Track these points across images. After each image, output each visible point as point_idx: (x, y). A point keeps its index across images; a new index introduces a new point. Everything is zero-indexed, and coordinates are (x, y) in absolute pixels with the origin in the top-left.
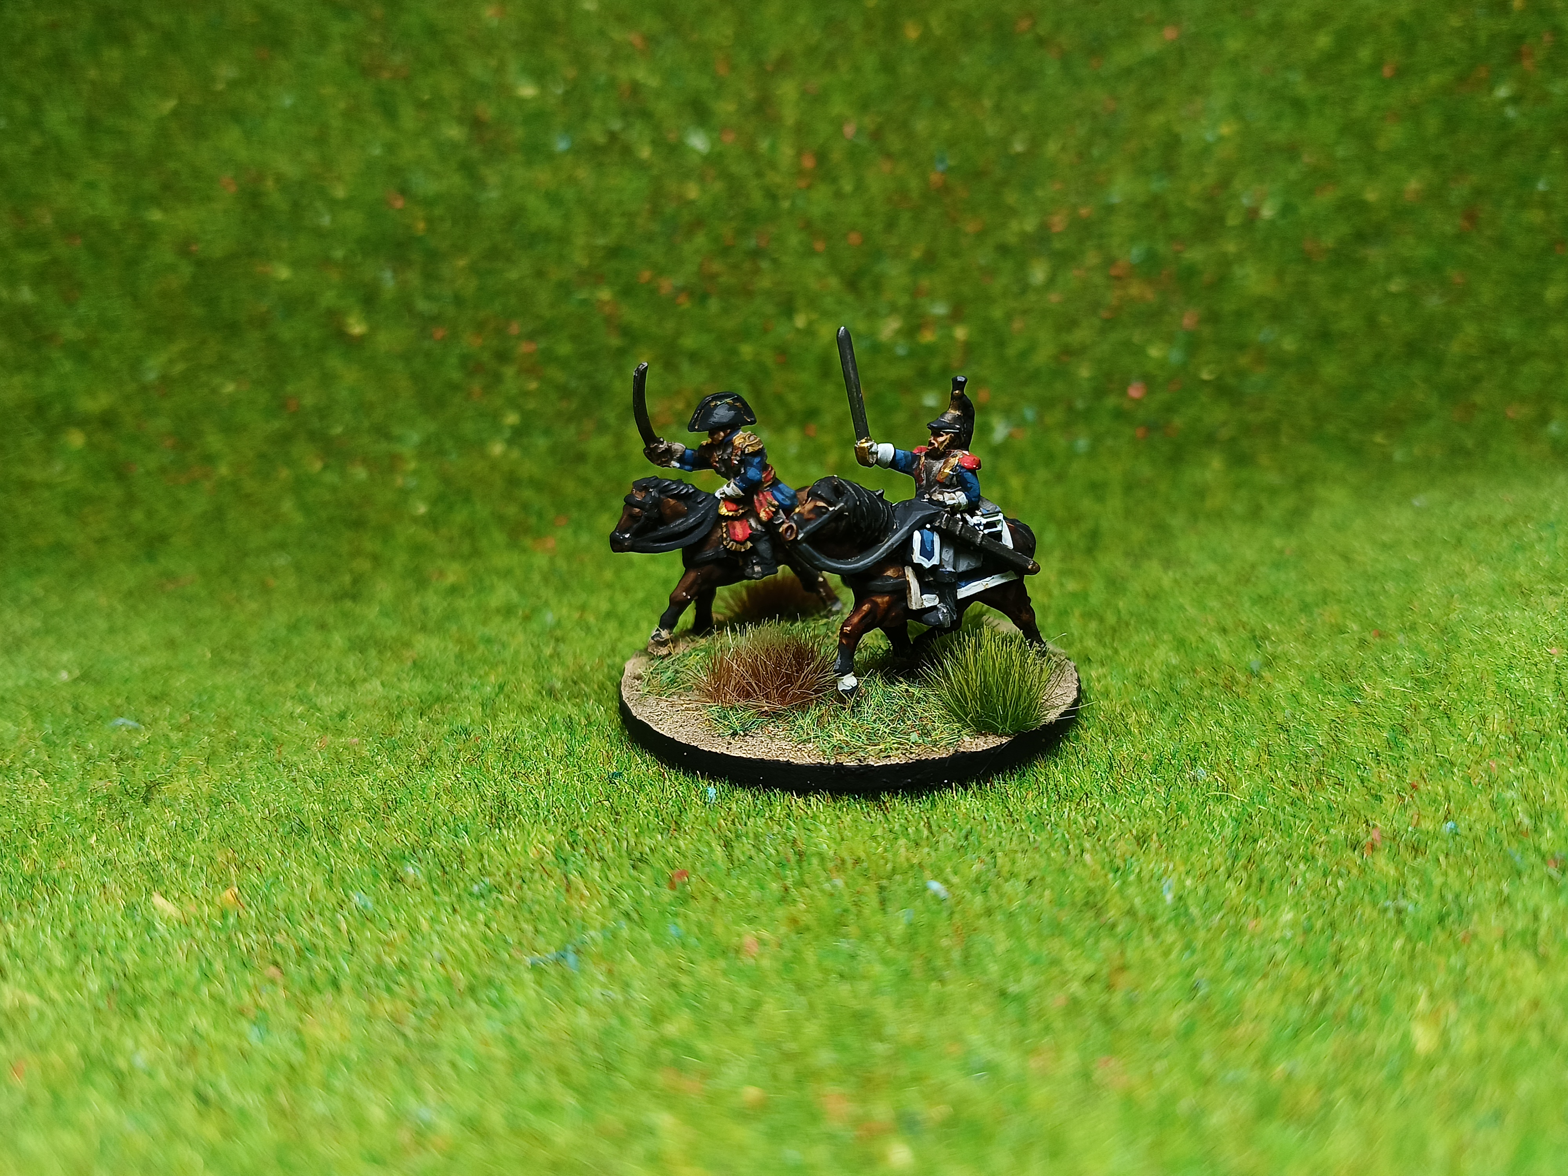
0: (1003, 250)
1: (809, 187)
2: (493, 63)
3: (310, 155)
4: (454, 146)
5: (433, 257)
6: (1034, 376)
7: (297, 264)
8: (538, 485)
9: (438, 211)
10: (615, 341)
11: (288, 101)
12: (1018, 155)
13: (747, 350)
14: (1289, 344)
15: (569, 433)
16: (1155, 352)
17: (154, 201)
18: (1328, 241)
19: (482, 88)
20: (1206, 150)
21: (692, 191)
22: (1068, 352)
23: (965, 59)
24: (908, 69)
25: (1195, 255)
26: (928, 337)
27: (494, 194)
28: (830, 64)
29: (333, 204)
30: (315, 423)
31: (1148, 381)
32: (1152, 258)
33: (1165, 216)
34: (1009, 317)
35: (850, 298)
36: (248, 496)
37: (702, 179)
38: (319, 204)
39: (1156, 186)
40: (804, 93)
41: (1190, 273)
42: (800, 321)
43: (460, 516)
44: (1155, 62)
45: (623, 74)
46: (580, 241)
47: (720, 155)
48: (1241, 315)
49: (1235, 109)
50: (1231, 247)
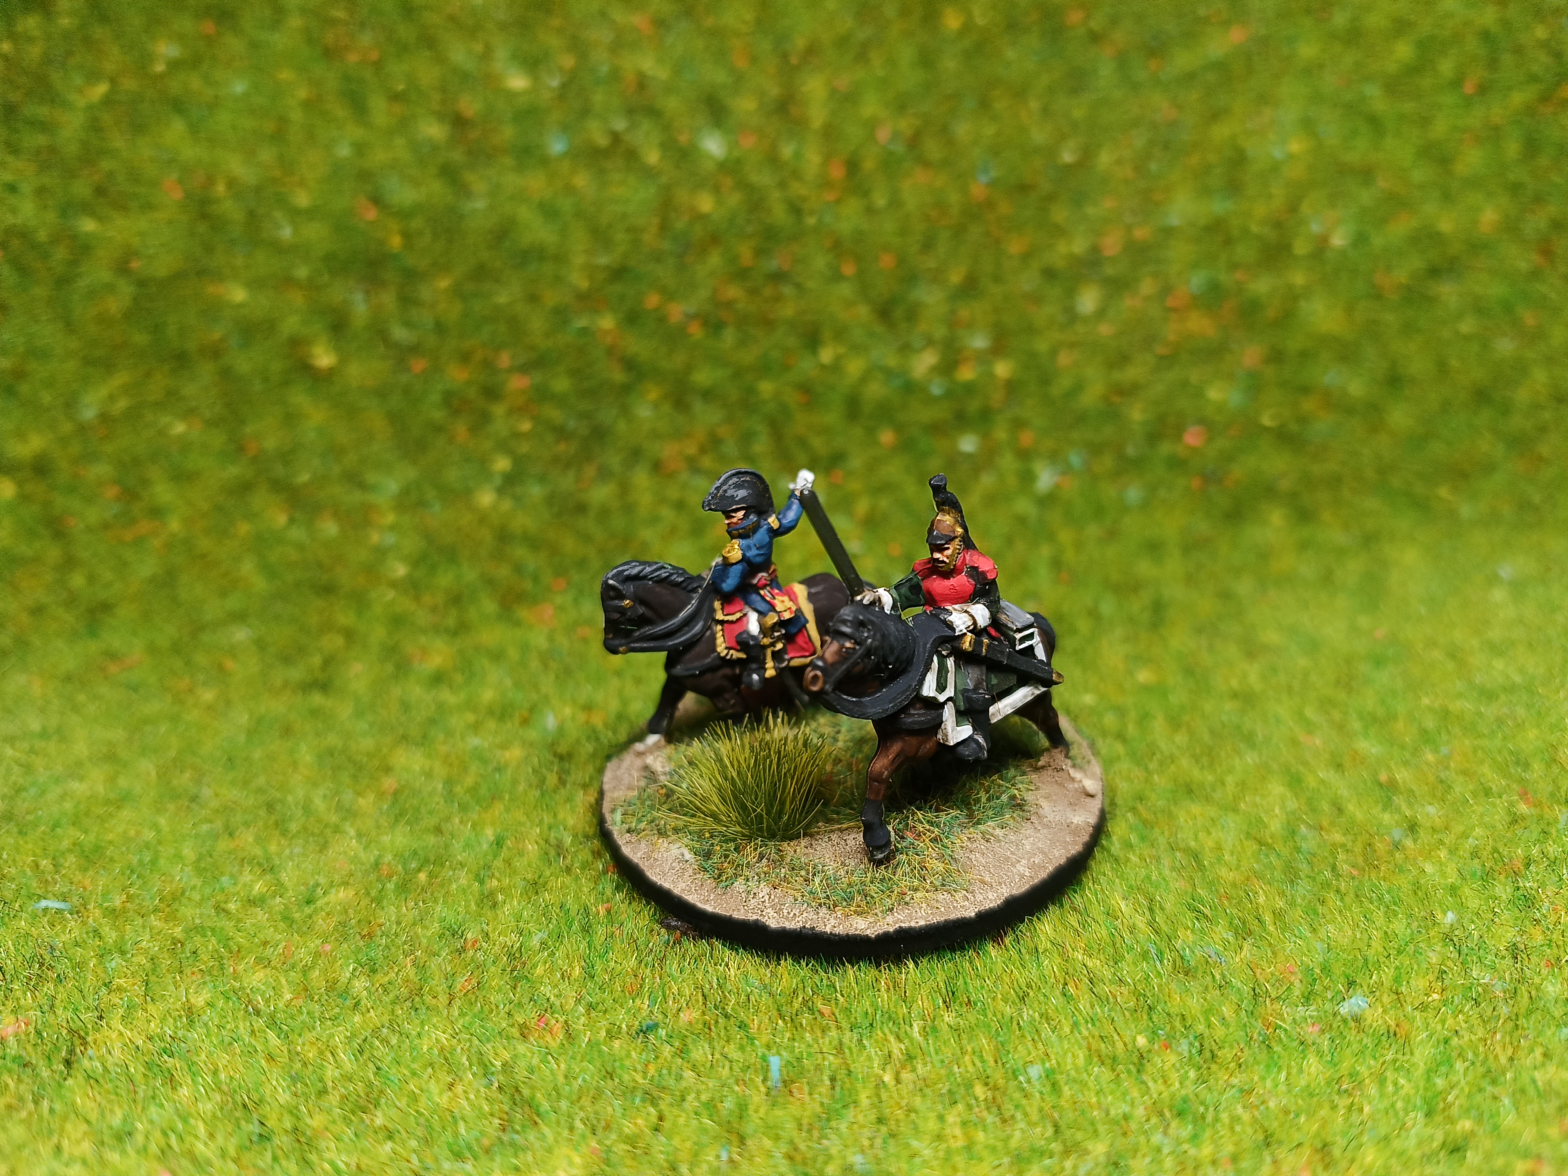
1: (838, 201)
2: (479, 48)
3: (267, 155)
4: (435, 148)
5: (411, 276)
6: (1081, 419)
7: (255, 284)
8: (534, 543)
9: (416, 223)
10: (618, 376)
11: (239, 87)
12: (1068, 167)
13: (766, 388)
15: (566, 482)
17: (86, 209)
18: (1401, 275)
19: (465, 77)
20: (1275, 168)
21: (706, 203)
23: (1010, 54)
24: (950, 64)
26: (967, 374)
27: (480, 204)
28: (862, 56)
29: (295, 214)
30: (279, 470)
33: (1228, 242)
34: (1054, 352)
35: (879, 329)
36: (203, 556)
37: (717, 190)
38: (278, 215)
39: (1219, 207)
40: (833, 92)
42: (826, 355)
43: (445, 579)
44: (1221, 67)
46: (579, 260)
47: (738, 162)
48: (1305, 355)
50: (1299, 278)
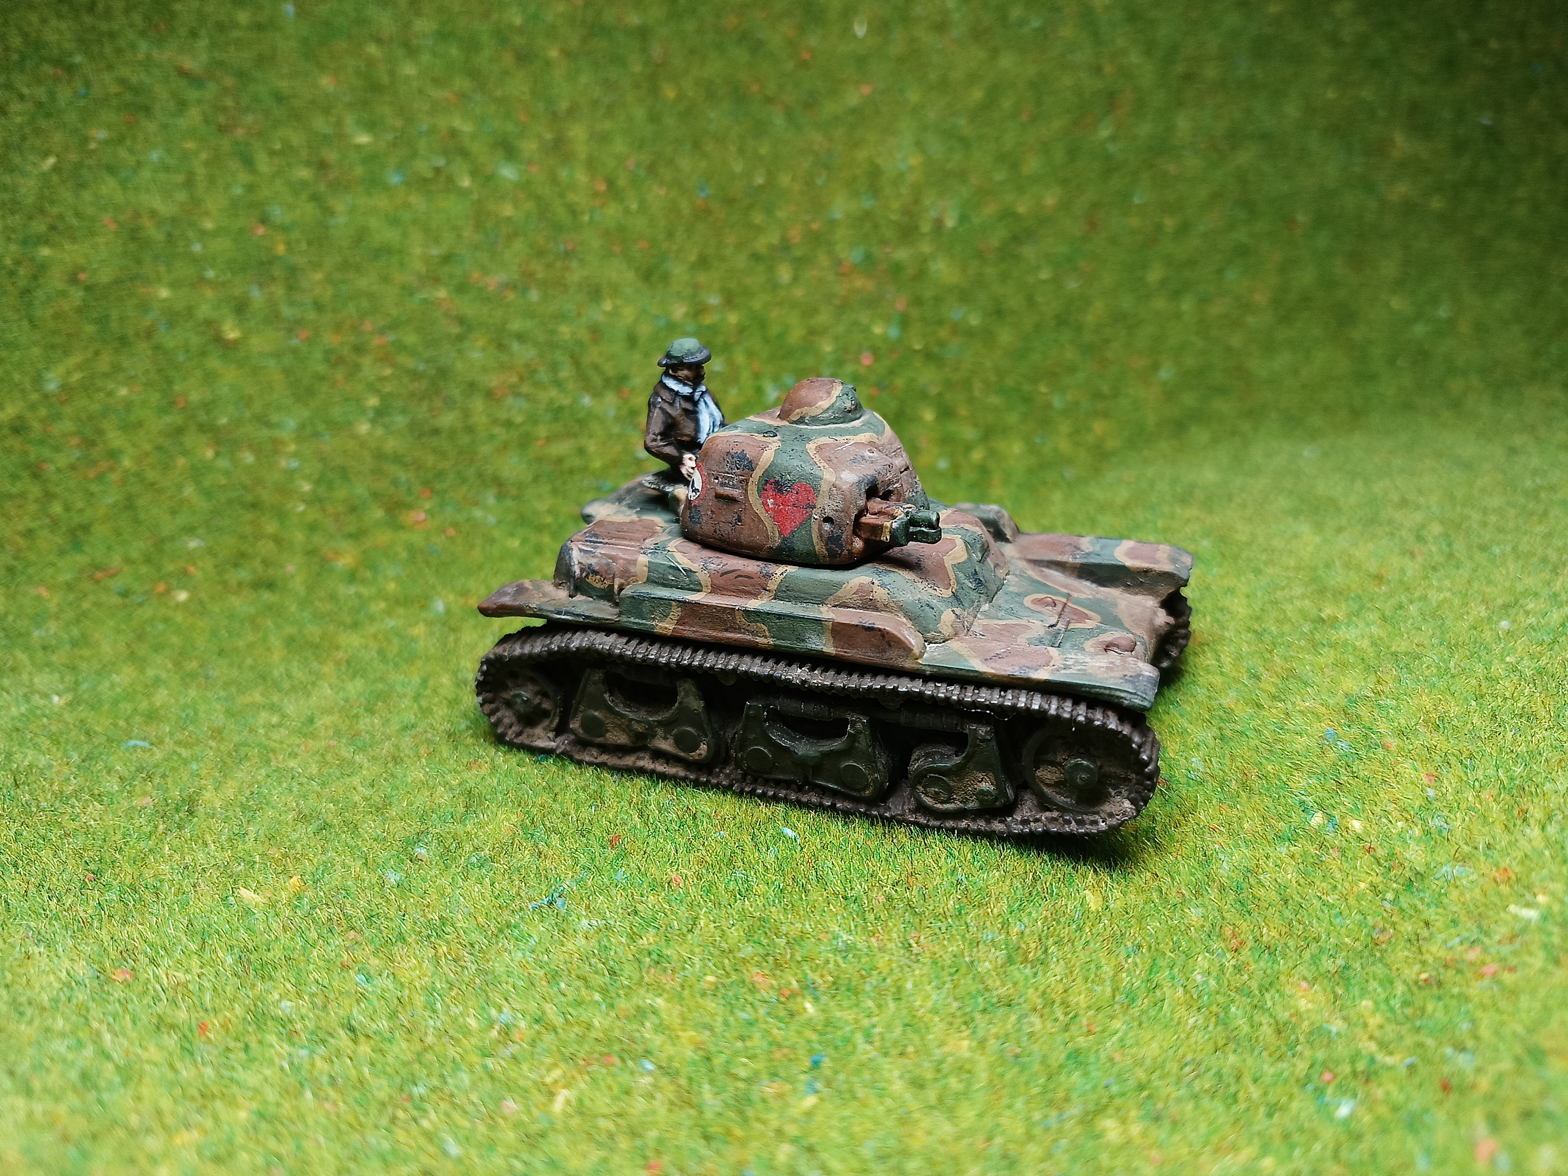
0: (756, 257)
14: (974, 320)
16: (878, 329)
22: (812, 332)
25: (902, 254)
31: (875, 351)
32: (869, 257)
41: (897, 269)
45: (443, 123)
49: (919, 145)
